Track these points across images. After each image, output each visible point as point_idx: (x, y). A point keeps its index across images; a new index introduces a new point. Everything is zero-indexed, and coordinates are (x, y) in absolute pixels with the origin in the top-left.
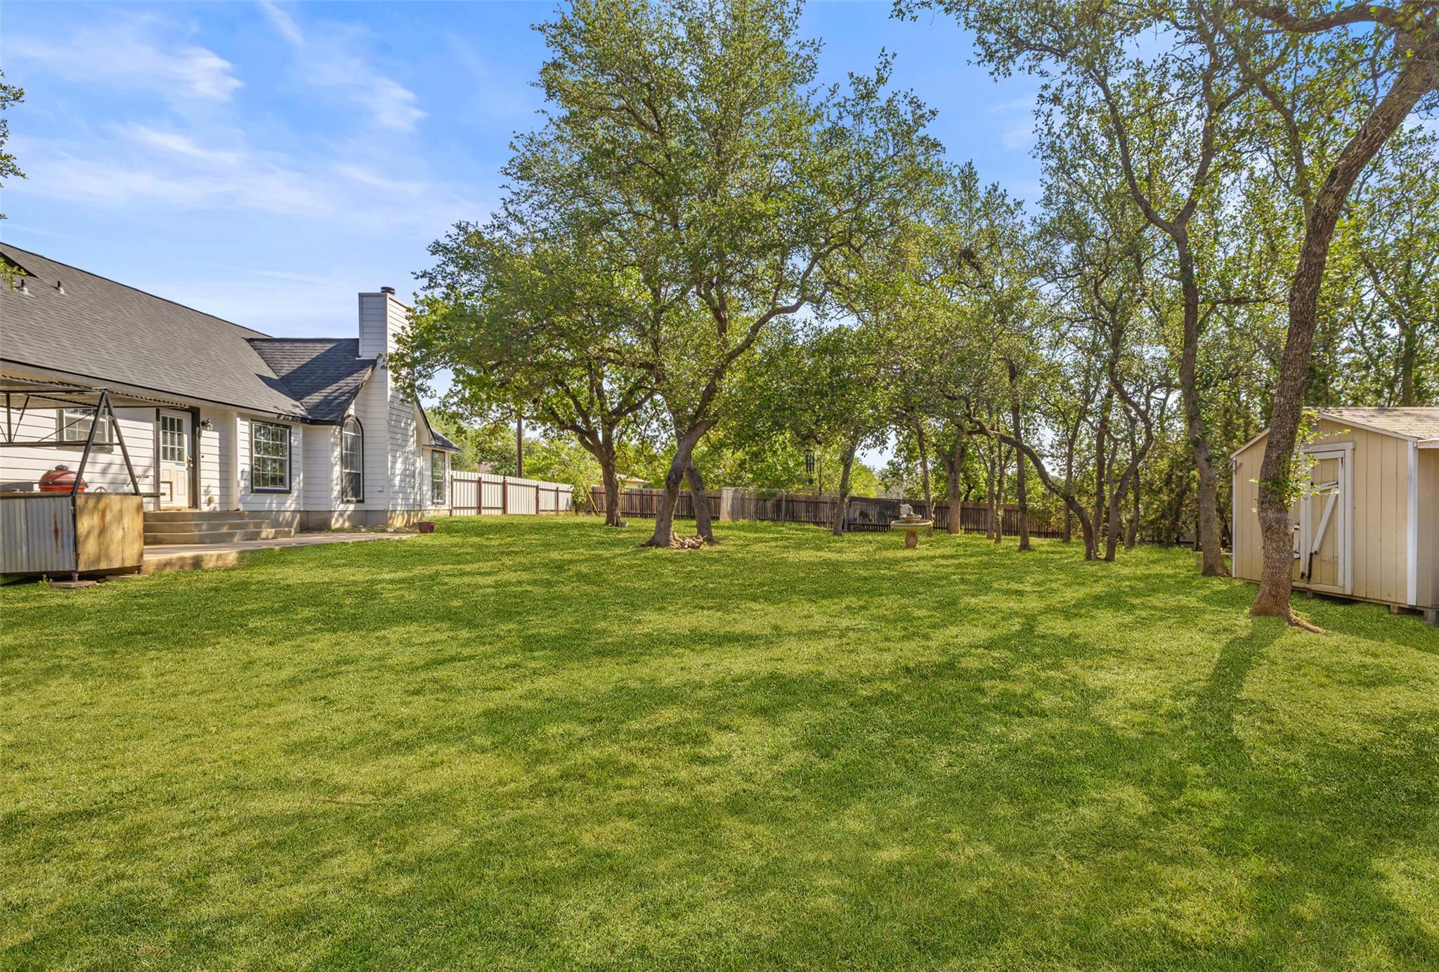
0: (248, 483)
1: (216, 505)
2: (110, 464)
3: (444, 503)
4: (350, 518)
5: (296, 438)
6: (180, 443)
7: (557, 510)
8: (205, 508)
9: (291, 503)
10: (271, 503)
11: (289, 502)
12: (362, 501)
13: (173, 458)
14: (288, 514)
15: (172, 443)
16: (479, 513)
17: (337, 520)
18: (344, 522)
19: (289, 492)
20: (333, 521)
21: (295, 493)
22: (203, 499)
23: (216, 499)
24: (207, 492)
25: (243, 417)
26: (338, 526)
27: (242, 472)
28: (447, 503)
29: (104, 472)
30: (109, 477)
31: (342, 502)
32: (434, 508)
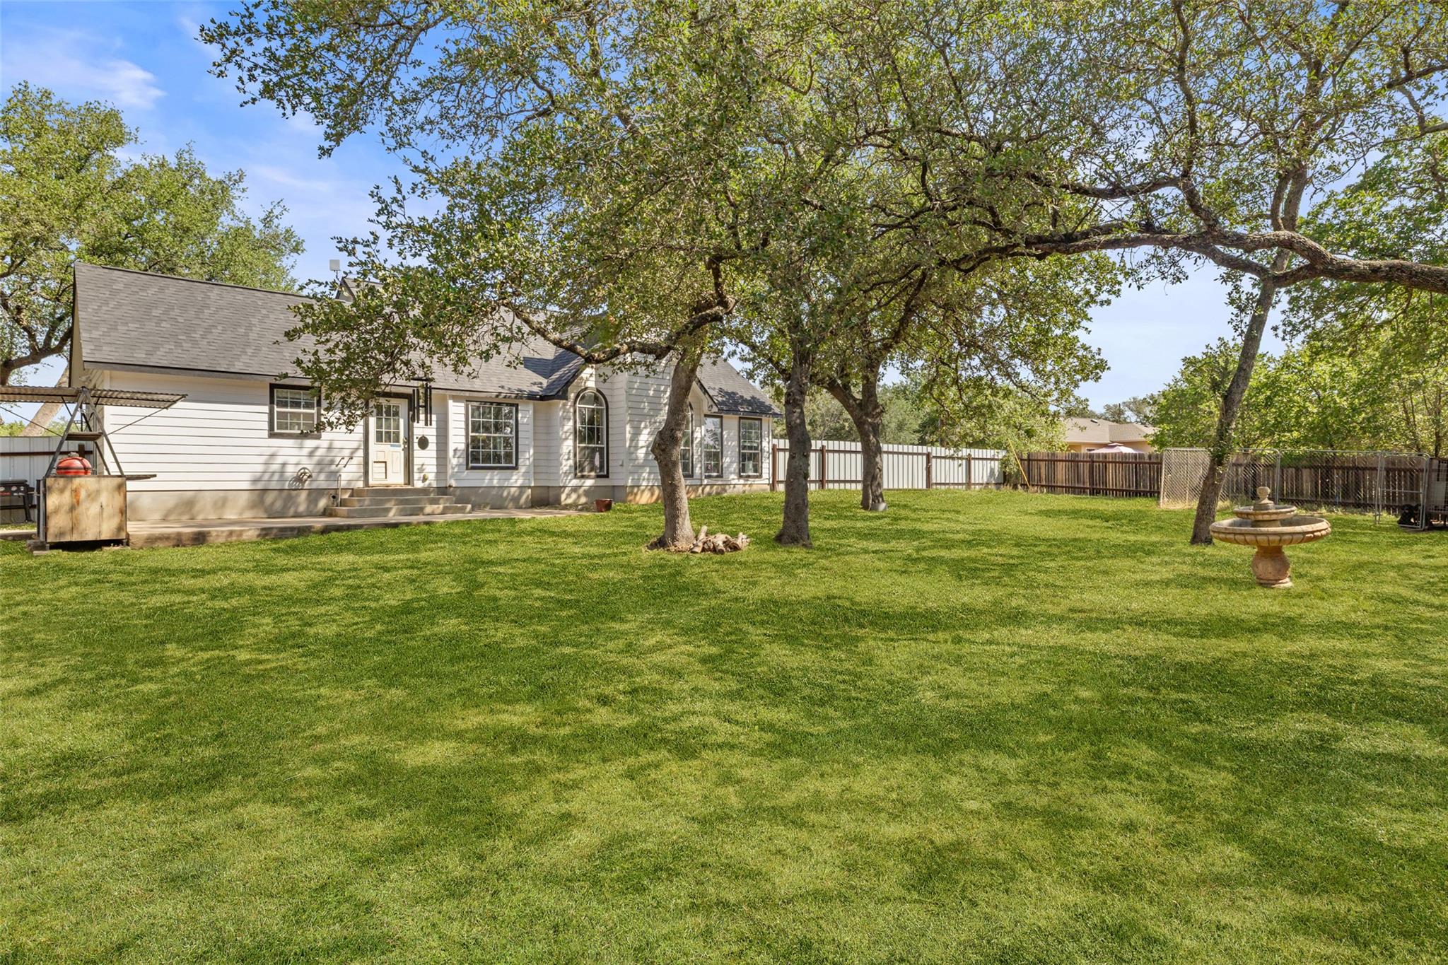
0: (462, 461)
1: (432, 481)
2: (317, 448)
3: (760, 476)
4: (587, 493)
5: (526, 415)
6: (398, 427)
7: (968, 484)
8: (419, 484)
9: (517, 480)
10: (491, 480)
11: (515, 477)
12: (607, 476)
13: (388, 440)
14: (513, 490)
15: (389, 427)
16: (823, 486)
17: (568, 496)
18: (579, 497)
19: (516, 468)
20: (563, 497)
21: (522, 470)
22: (416, 476)
23: (431, 477)
24: (421, 470)
25: (456, 399)
26: (570, 501)
27: (455, 450)
28: (765, 475)
29: (311, 455)
30: (315, 459)
31: (576, 476)
32: (742, 481)
